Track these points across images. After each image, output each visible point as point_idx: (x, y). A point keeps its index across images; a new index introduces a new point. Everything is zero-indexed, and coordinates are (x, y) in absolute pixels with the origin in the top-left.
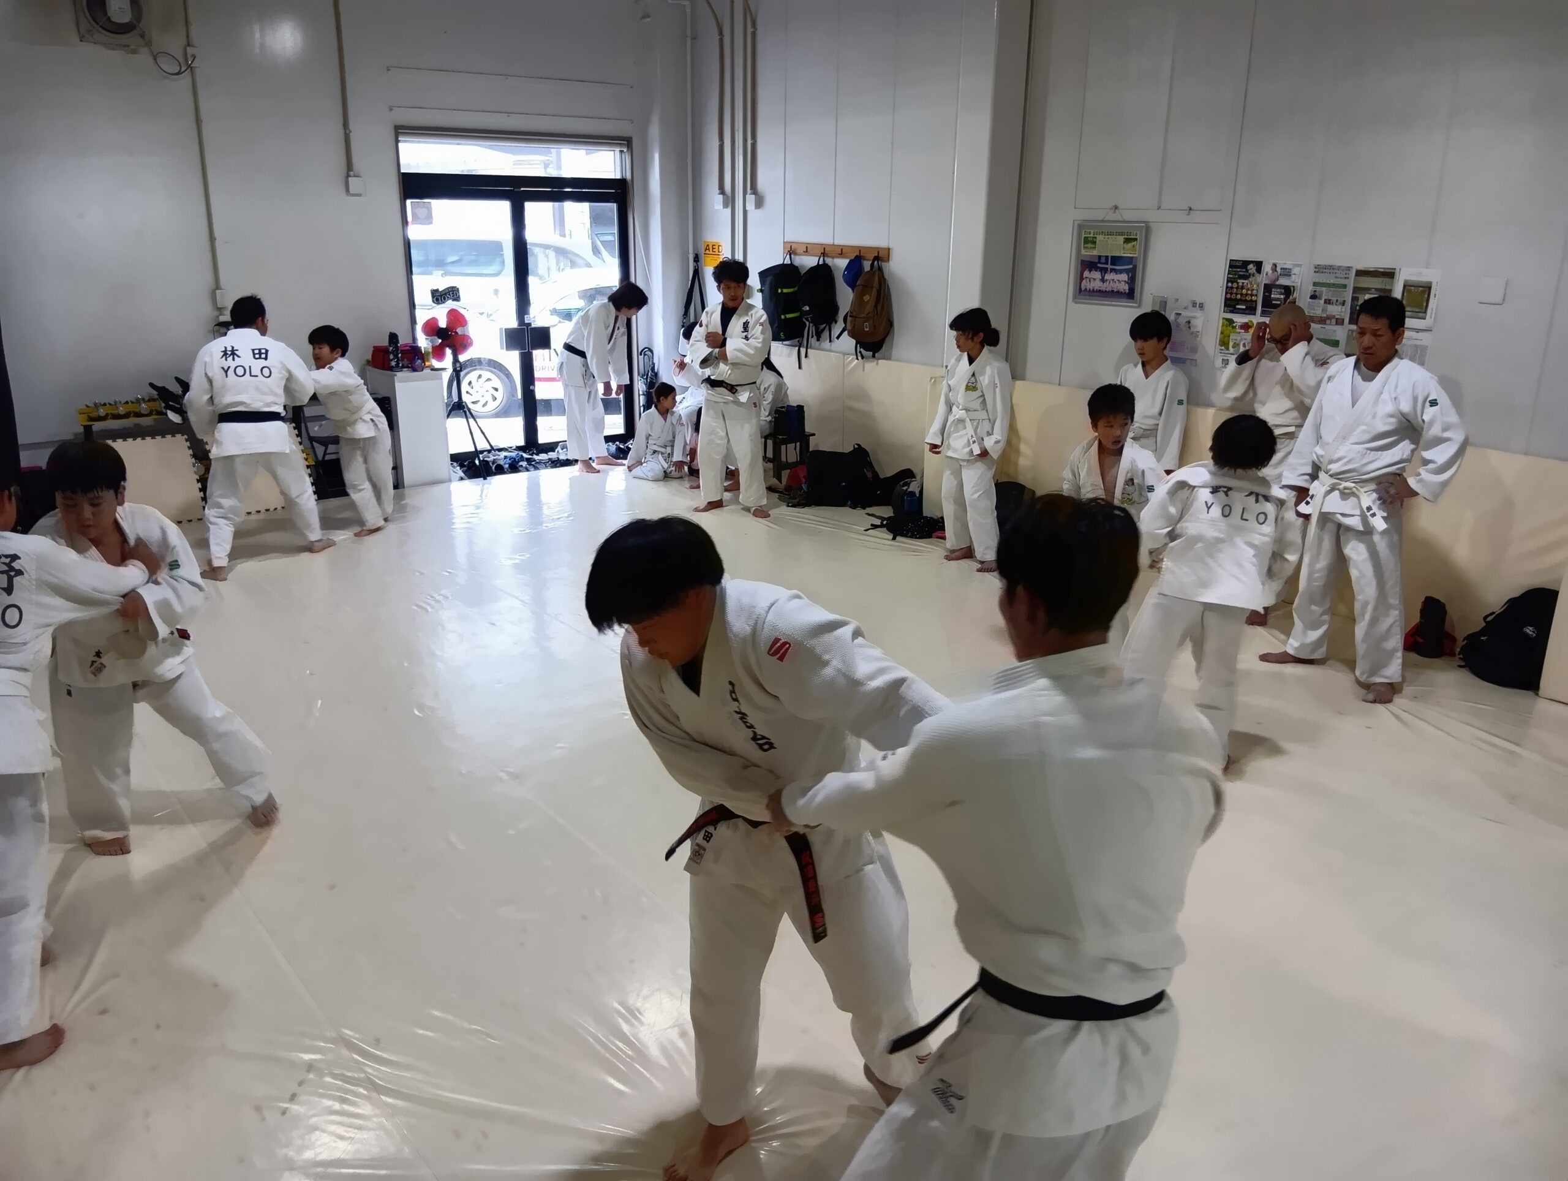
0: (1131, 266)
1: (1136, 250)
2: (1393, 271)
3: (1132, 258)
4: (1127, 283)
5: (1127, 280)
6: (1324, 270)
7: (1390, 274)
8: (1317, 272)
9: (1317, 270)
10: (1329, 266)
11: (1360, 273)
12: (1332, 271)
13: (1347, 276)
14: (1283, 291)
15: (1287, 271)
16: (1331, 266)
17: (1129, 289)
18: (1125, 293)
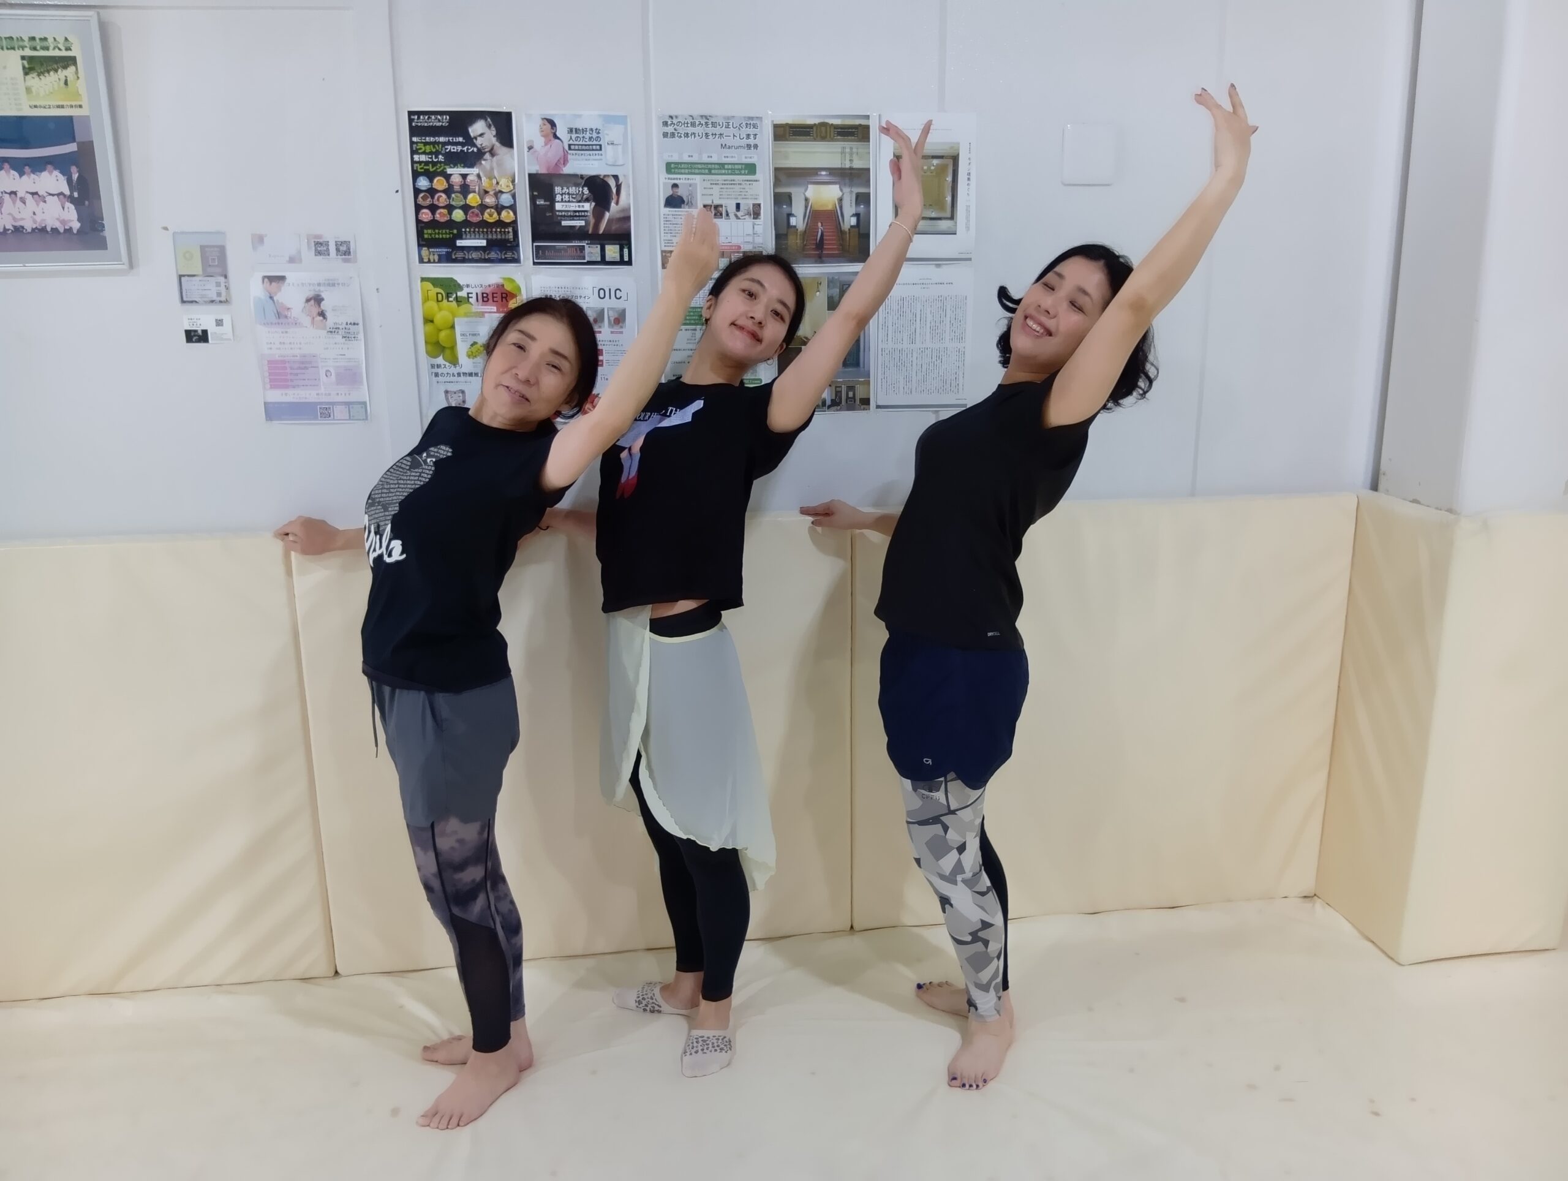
0: (72, 147)
1: (77, 95)
2: (863, 122)
3: (71, 118)
4: (71, 199)
5: (67, 192)
6: (690, 130)
7: (856, 132)
8: (673, 135)
9: (670, 129)
10: (702, 116)
11: (786, 132)
12: (710, 130)
13: (751, 141)
14: (586, 191)
15: (588, 135)
16: (706, 117)
17: (79, 220)
18: (69, 231)
